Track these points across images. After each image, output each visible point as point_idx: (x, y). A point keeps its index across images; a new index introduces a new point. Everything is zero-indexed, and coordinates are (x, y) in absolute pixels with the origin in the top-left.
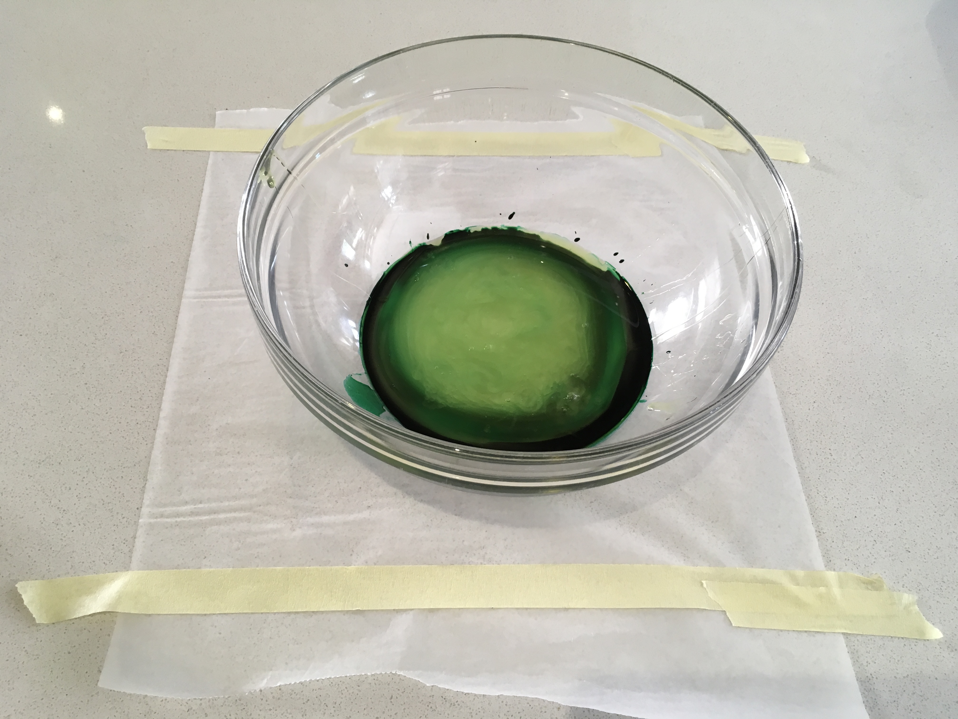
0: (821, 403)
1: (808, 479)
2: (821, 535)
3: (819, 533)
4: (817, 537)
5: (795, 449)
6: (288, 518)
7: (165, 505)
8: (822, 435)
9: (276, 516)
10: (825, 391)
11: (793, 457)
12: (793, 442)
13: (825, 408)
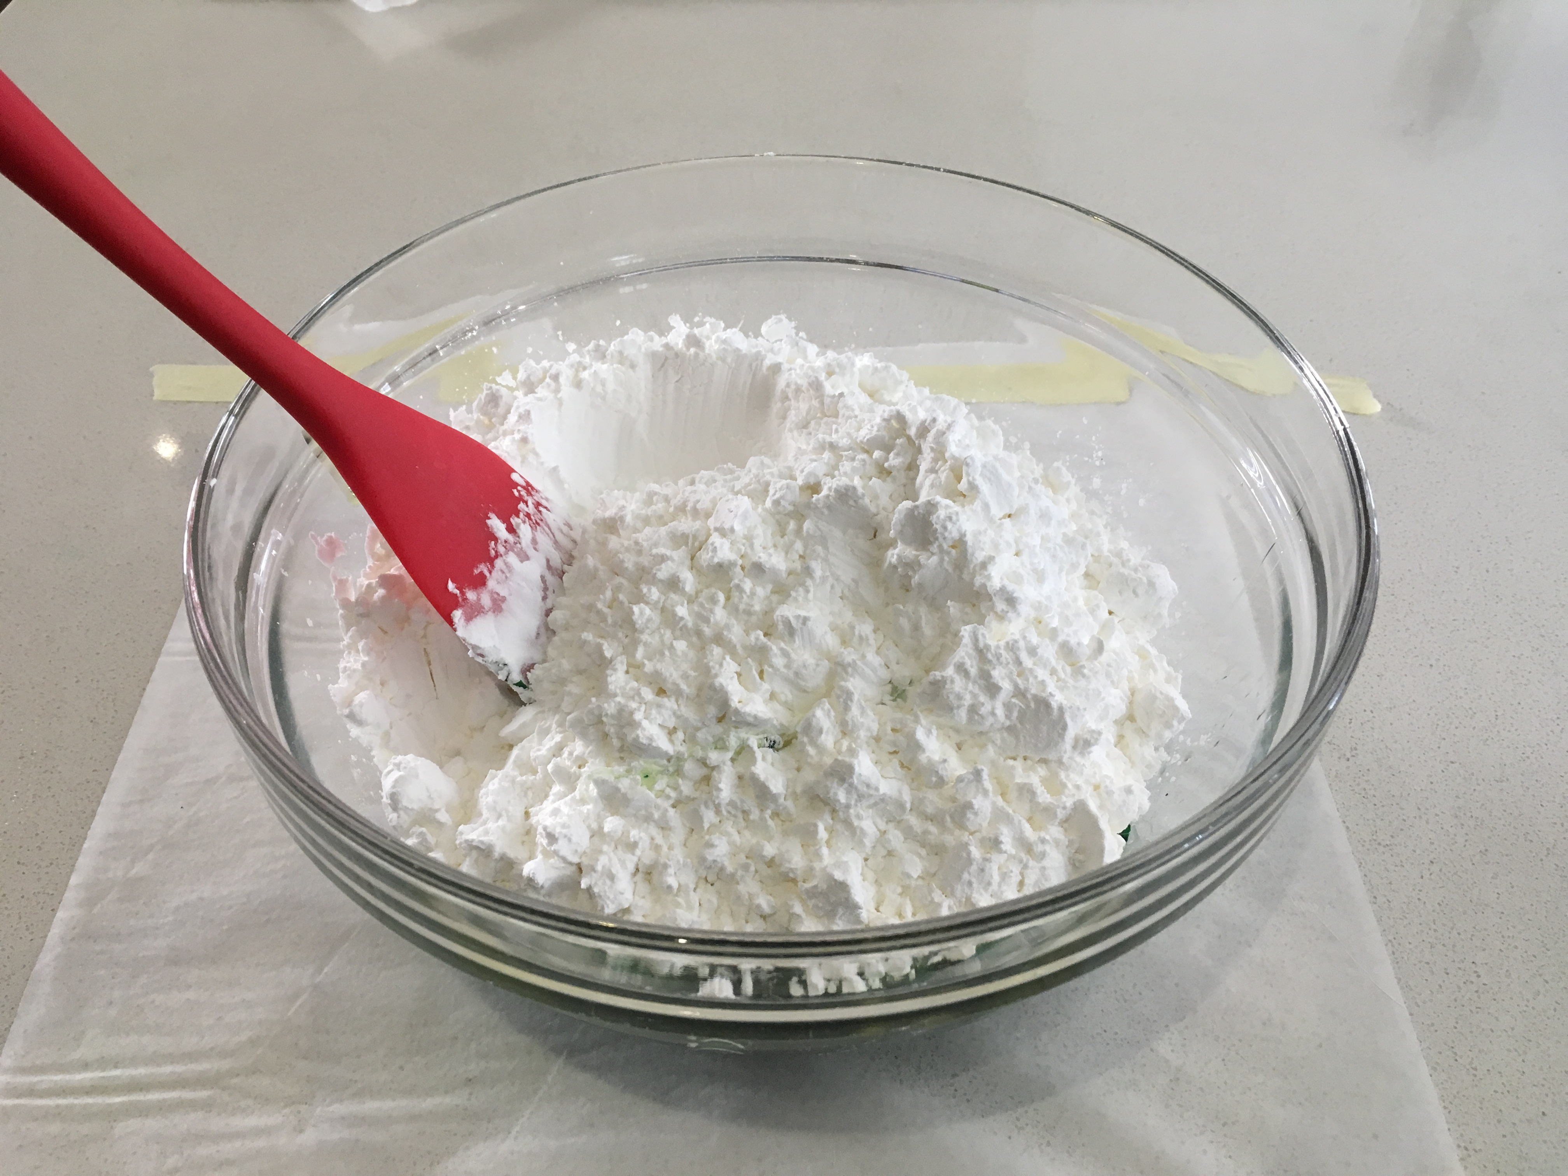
0: (1445, 864)
1: (1432, 1028)
2: (1469, 1156)
3: (1465, 1152)
4: (1462, 1159)
5: (1397, 963)
6: (293, 1103)
7: (41, 1070)
8: (1455, 932)
9: (267, 1100)
10: (1453, 839)
11: (1396, 980)
12: (1393, 946)
13: (1455, 874)
